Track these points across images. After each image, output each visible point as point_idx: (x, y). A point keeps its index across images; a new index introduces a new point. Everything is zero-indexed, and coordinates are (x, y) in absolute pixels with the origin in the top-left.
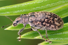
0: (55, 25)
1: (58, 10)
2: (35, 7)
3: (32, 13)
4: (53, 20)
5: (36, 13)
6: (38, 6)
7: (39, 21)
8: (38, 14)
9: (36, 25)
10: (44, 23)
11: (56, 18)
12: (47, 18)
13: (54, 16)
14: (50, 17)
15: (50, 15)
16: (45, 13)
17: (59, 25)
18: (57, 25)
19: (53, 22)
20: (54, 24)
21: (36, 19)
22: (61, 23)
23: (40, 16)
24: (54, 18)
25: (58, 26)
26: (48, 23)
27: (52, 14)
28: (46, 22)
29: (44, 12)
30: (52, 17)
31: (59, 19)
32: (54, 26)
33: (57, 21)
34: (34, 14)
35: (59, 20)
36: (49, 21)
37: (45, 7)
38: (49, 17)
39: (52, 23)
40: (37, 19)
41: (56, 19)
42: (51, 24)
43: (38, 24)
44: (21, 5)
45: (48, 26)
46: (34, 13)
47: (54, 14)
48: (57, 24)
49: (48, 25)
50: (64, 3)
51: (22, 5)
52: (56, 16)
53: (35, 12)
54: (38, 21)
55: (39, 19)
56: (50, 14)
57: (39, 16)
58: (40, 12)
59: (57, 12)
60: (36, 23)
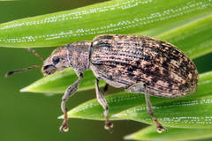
0: (171, 82)
1: (186, 33)
2: (114, 20)
3: (105, 37)
4: (165, 65)
5: (116, 38)
6: (124, 18)
7: (122, 64)
8: (123, 41)
9: (111, 74)
10: (136, 73)
11: (177, 59)
12: (147, 58)
13: (169, 53)
14: (158, 57)
15: (158, 50)
16: (144, 42)
17: (184, 82)
18: (176, 82)
19: (164, 71)
20: (166, 77)
21: (113, 58)
22: (190, 76)
23: (126, 50)
24: (169, 60)
25: (179, 84)
26: (148, 73)
27: (164, 47)
28: (142, 70)
29: (142, 38)
30: (164, 57)
31: (185, 64)
32: (166, 84)
33: (176, 69)
34: (110, 41)
35: (185, 68)
36: (152, 65)
37: (146, 20)
38: (154, 54)
39: (160, 75)
40: (117, 57)
41: (174, 62)
42: (156, 76)
43: (117, 71)
44: (71, 16)
45: (148, 84)
46: (110, 37)
47: (171, 48)
48: (177, 78)
49: (149, 79)
50: (205, 10)
51: (74, 16)
52: (177, 53)
53: (114, 35)
54: (117, 63)
55: (122, 57)
56: (158, 45)
57: (124, 49)
58: (129, 37)
59: (183, 38)
60: (111, 70)
